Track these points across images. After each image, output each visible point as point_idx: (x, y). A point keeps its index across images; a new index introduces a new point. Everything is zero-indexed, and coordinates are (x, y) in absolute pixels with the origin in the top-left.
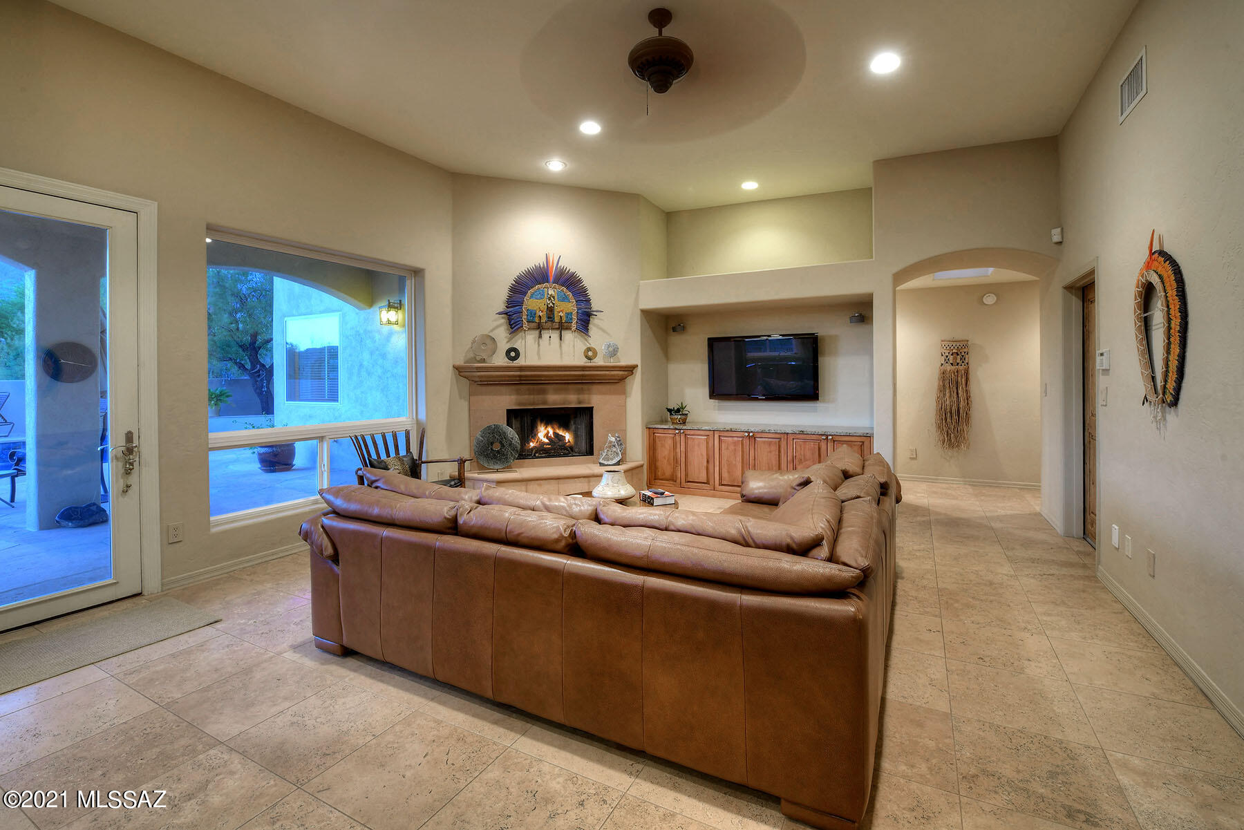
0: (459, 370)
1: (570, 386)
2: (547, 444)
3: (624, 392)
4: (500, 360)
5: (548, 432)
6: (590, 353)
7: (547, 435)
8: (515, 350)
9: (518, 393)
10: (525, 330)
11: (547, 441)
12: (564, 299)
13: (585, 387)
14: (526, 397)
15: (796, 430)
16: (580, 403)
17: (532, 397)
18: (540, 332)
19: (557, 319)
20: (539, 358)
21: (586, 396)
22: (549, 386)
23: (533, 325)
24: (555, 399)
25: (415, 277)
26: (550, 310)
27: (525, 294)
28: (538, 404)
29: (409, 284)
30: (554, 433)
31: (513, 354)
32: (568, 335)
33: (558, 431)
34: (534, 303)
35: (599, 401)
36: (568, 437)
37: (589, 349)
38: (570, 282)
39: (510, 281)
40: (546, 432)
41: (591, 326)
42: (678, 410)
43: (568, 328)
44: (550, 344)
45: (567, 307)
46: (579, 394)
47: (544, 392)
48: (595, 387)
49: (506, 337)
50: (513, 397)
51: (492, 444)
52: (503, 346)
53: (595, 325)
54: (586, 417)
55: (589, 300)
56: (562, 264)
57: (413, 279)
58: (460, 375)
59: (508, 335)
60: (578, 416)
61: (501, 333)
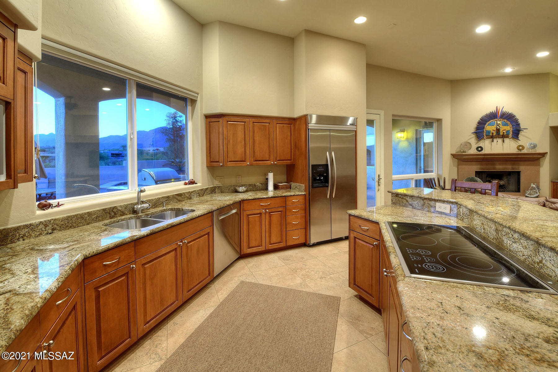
0: (453, 156)
1: (508, 162)
3: (539, 165)
4: (473, 151)
6: (520, 148)
8: (481, 147)
9: (481, 165)
10: (485, 139)
12: (506, 125)
13: (517, 162)
14: (485, 166)
16: (513, 169)
17: (488, 166)
18: (493, 139)
19: (501, 134)
20: (491, 150)
21: (517, 167)
22: (497, 162)
23: (488, 137)
24: (500, 167)
26: (498, 130)
27: (485, 124)
28: (491, 170)
29: (435, 125)
31: (480, 149)
32: (506, 140)
34: (490, 128)
35: (523, 169)
37: (520, 146)
38: (509, 118)
39: (478, 119)
41: (519, 136)
43: (508, 137)
44: (497, 144)
45: (507, 129)
46: (512, 165)
47: (494, 164)
48: (522, 162)
49: (475, 142)
50: (479, 166)
52: (474, 146)
53: (522, 135)
54: (516, 176)
55: (519, 124)
56: (504, 110)
57: (437, 123)
58: (454, 158)
59: (476, 141)
60: (512, 175)
61: (473, 141)
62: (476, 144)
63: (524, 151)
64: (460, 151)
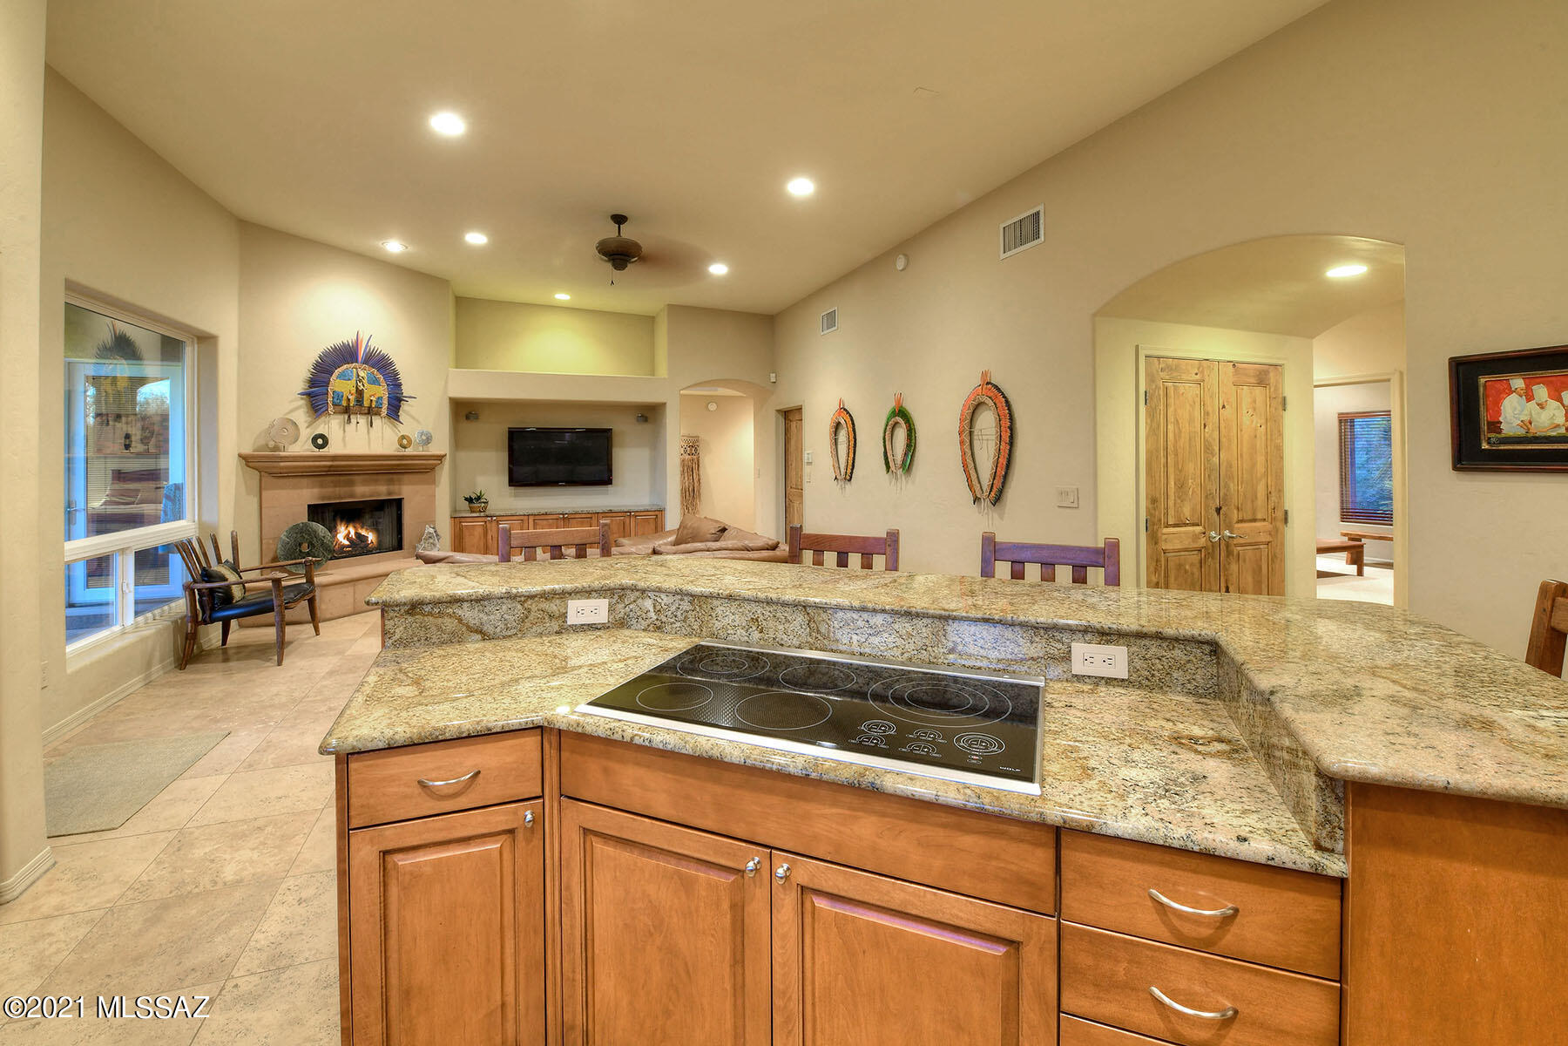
0: (246, 460)
1: (380, 477)
2: (348, 546)
3: (433, 482)
4: (302, 447)
5: (349, 532)
6: (405, 442)
7: (347, 537)
8: (322, 436)
9: (321, 486)
10: (329, 415)
11: (347, 543)
12: (374, 381)
13: (395, 477)
14: (331, 490)
15: (606, 509)
16: (390, 494)
17: (337, 489)
18: (349, 417)
19: (366, 404)
20: (345, 445)
21: (396, 488)
22: (356, 477)
23: (338, 408)
24: (364, 491)
25: (198, 343)
26: (360, 393)
27: (331, 373)
28: (345, 498)
29: (190, 353)
30: (356, 533)
31: (320, 441)
32: (377, 421)
33: (360, 531)
34: (341, 385)
35: (410, 493)
36: (371, 537)
37: (403, 437)
38: (381, 364)
39: (313, 357)
40: (346, 532)
41: (401, 413)
42: (479, 498)
43: (378, 414)
44: (357, 431)
45: (377, 392)
46: (388, 485)
47: (351, 484)
48: (406, 477)
49: (306, 422)
50: (316, 491)
51: (300, 545)
52: (306, 434)
53: (407, 413)
54: (394, 509)
55: (400, 385)
56: (373, 344)
57: (196, 346)
58: (249, 466)
59: (310, 419)
60: (386, 510)
61: (301, 416)
62: (307, 427)
63: (409, 451)
64: (267, 445)
